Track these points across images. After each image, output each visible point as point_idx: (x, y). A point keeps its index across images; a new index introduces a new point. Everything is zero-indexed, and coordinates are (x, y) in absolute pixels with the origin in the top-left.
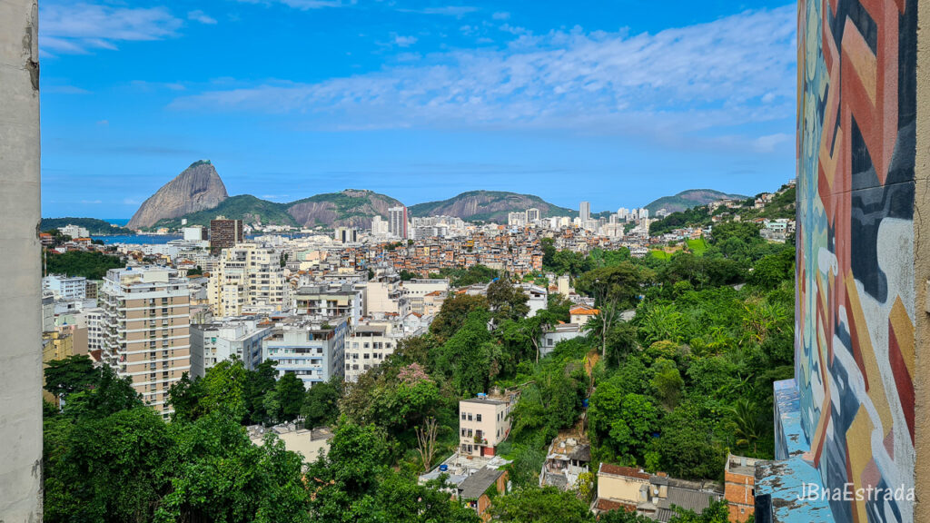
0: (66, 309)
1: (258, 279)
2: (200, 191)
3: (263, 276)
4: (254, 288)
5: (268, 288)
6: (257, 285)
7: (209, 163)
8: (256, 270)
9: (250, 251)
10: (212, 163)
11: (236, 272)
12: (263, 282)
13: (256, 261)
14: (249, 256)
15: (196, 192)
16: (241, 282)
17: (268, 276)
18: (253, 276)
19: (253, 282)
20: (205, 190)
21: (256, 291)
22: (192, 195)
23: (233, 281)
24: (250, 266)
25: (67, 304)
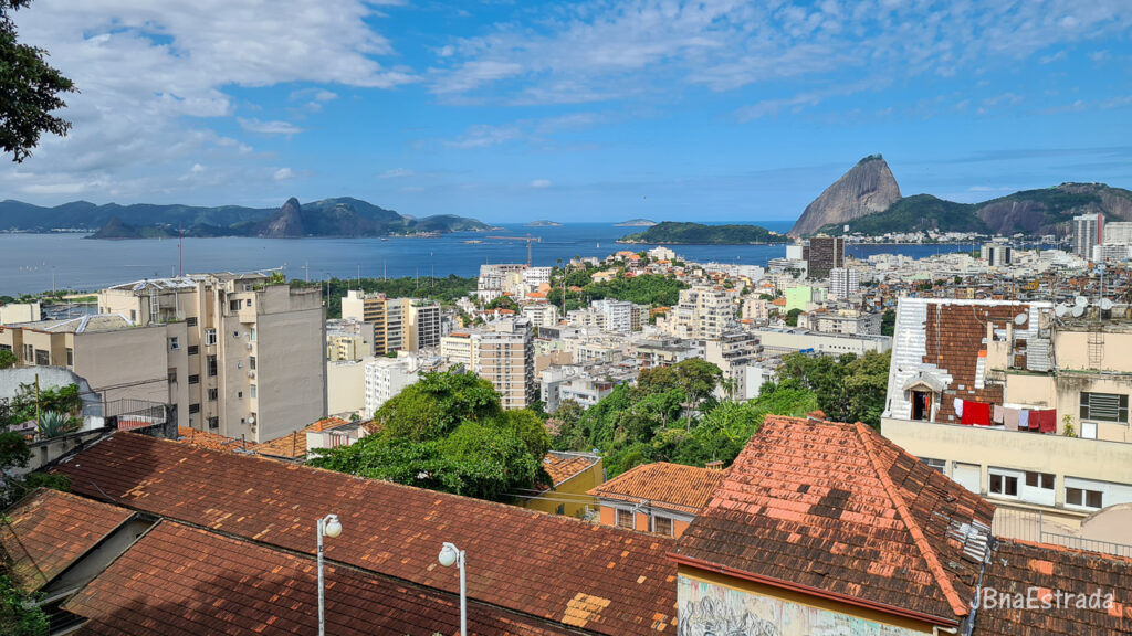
0: (574, 334)
1: (707, 321)
2: (868, 191)
3: (711, 319)
4: (703, 329)
5: (714, 330)
6: (707, 327)
7: (880, 158)
8: (705, 312)
9: (701, 293)
10: (885, 158)
11: (687, 312)
12: (711, 324)
13: (706, 304)
14: (700, 298)
15: (863, 194)
16: (690, 323)
17: (715, 319)
18: (703, 317)
19: (704, 323)
20: (873, 190)
21: (706, 332)
22: (859, 196)
23: (684, 321)
24: (701, 309)
25: (574, 330)
